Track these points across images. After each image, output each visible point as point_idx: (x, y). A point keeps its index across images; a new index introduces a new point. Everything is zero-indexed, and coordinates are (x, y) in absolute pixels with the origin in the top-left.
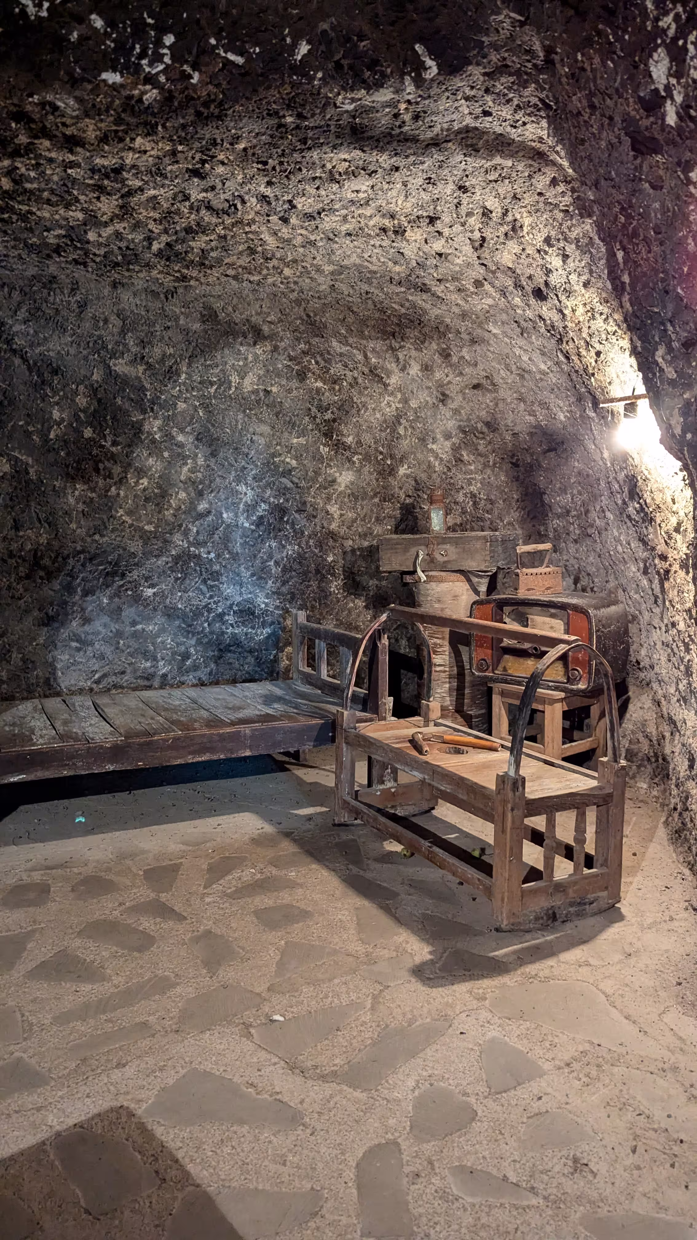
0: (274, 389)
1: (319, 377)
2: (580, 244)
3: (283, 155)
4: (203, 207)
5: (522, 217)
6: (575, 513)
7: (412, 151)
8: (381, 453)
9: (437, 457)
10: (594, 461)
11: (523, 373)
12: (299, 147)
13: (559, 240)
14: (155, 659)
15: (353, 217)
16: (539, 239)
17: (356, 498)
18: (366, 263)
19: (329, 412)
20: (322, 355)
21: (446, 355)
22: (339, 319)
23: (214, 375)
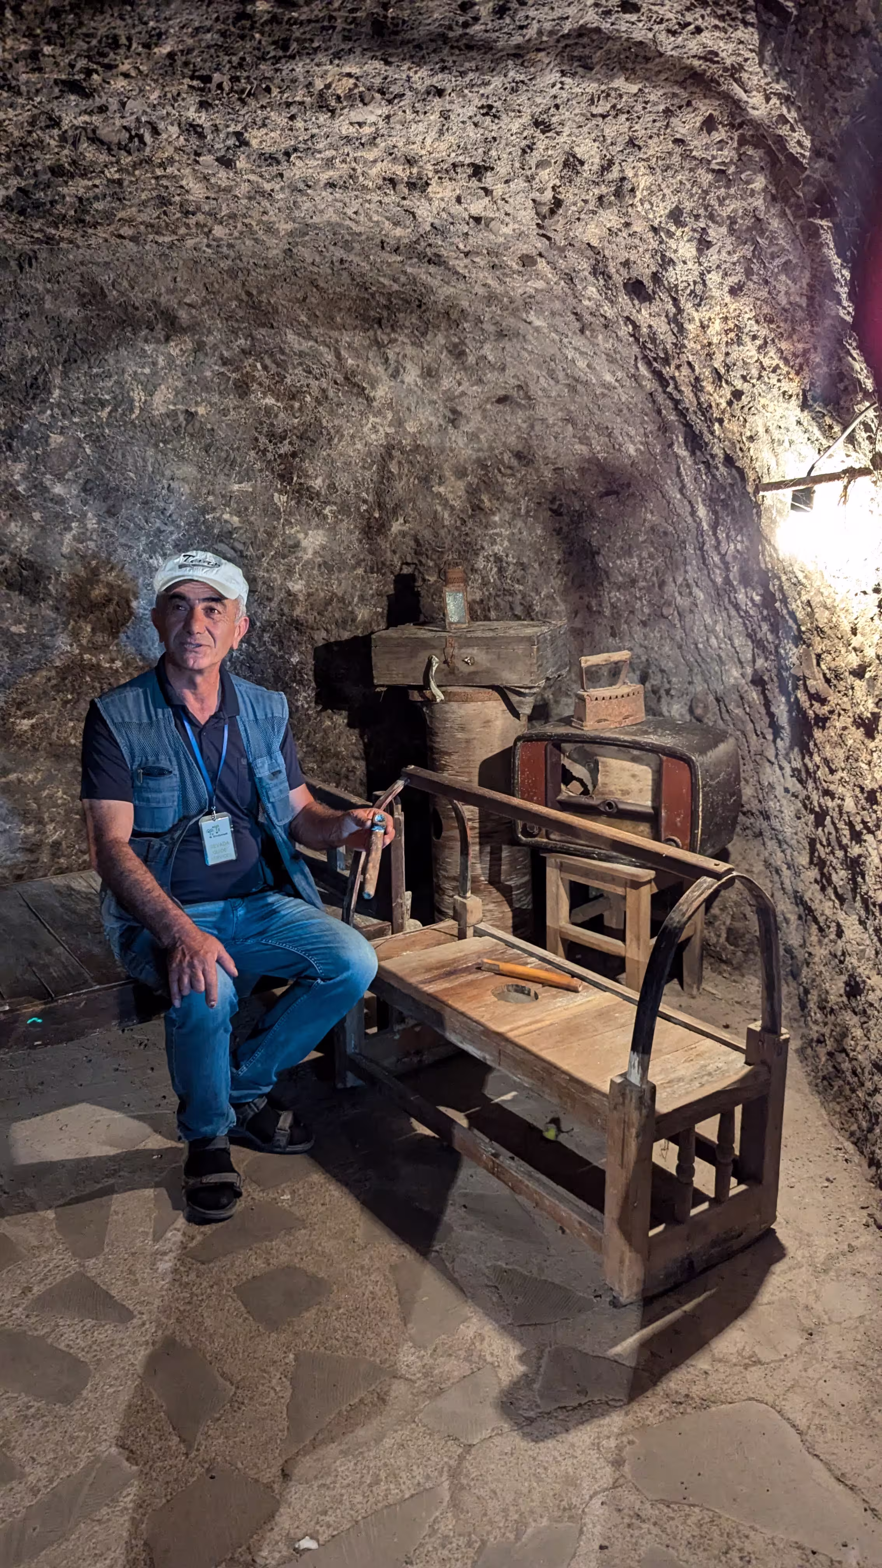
0: (201, 410)
1: (269, 390)
2: (737, 227)
3: (241, 65)
4: (83, 138)
5: (636, 175)
6: (644, 584)
7: (473, 65)
8: (365, 501)
9: (445, 503)
10: (679, 515)
11: (575, 384)
12: (272, 54)
13: (697, 217)
14: (40, 822)
15: (344, 161)
16: (661, 212)
17: (330, 570)
18: (348, 222)
19: (286, 442)
20: (272, 355)
21: (458, 353)
22: (297, 300)
23: (105, 389)
